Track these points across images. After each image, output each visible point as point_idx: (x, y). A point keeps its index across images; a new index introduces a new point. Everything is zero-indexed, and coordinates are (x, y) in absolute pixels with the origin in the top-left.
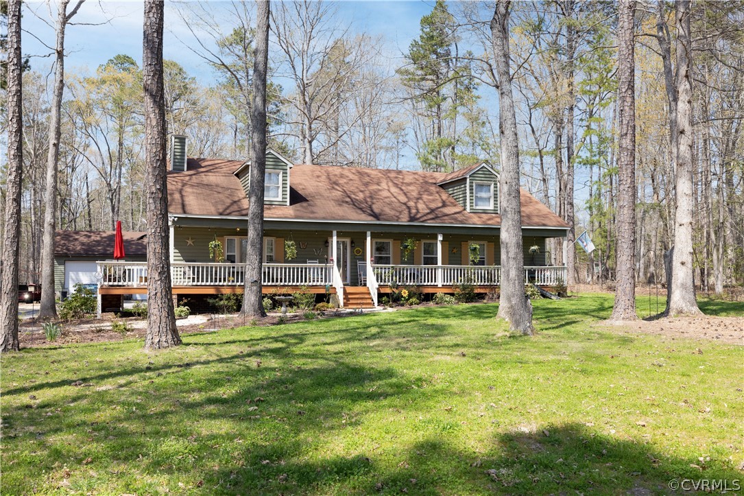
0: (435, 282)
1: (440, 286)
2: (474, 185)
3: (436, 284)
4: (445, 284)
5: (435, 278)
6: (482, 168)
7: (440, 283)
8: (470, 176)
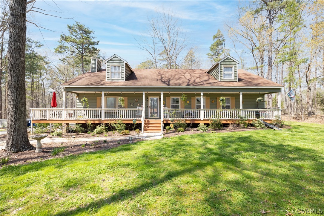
0: (199, 117)
1: (202, 119)
2: (223, 67)
3: (200, 118)
4: (205, 118)
5: (199, 115)
6: (228, 58)
7: (202, 118)
8: (221, 63)
